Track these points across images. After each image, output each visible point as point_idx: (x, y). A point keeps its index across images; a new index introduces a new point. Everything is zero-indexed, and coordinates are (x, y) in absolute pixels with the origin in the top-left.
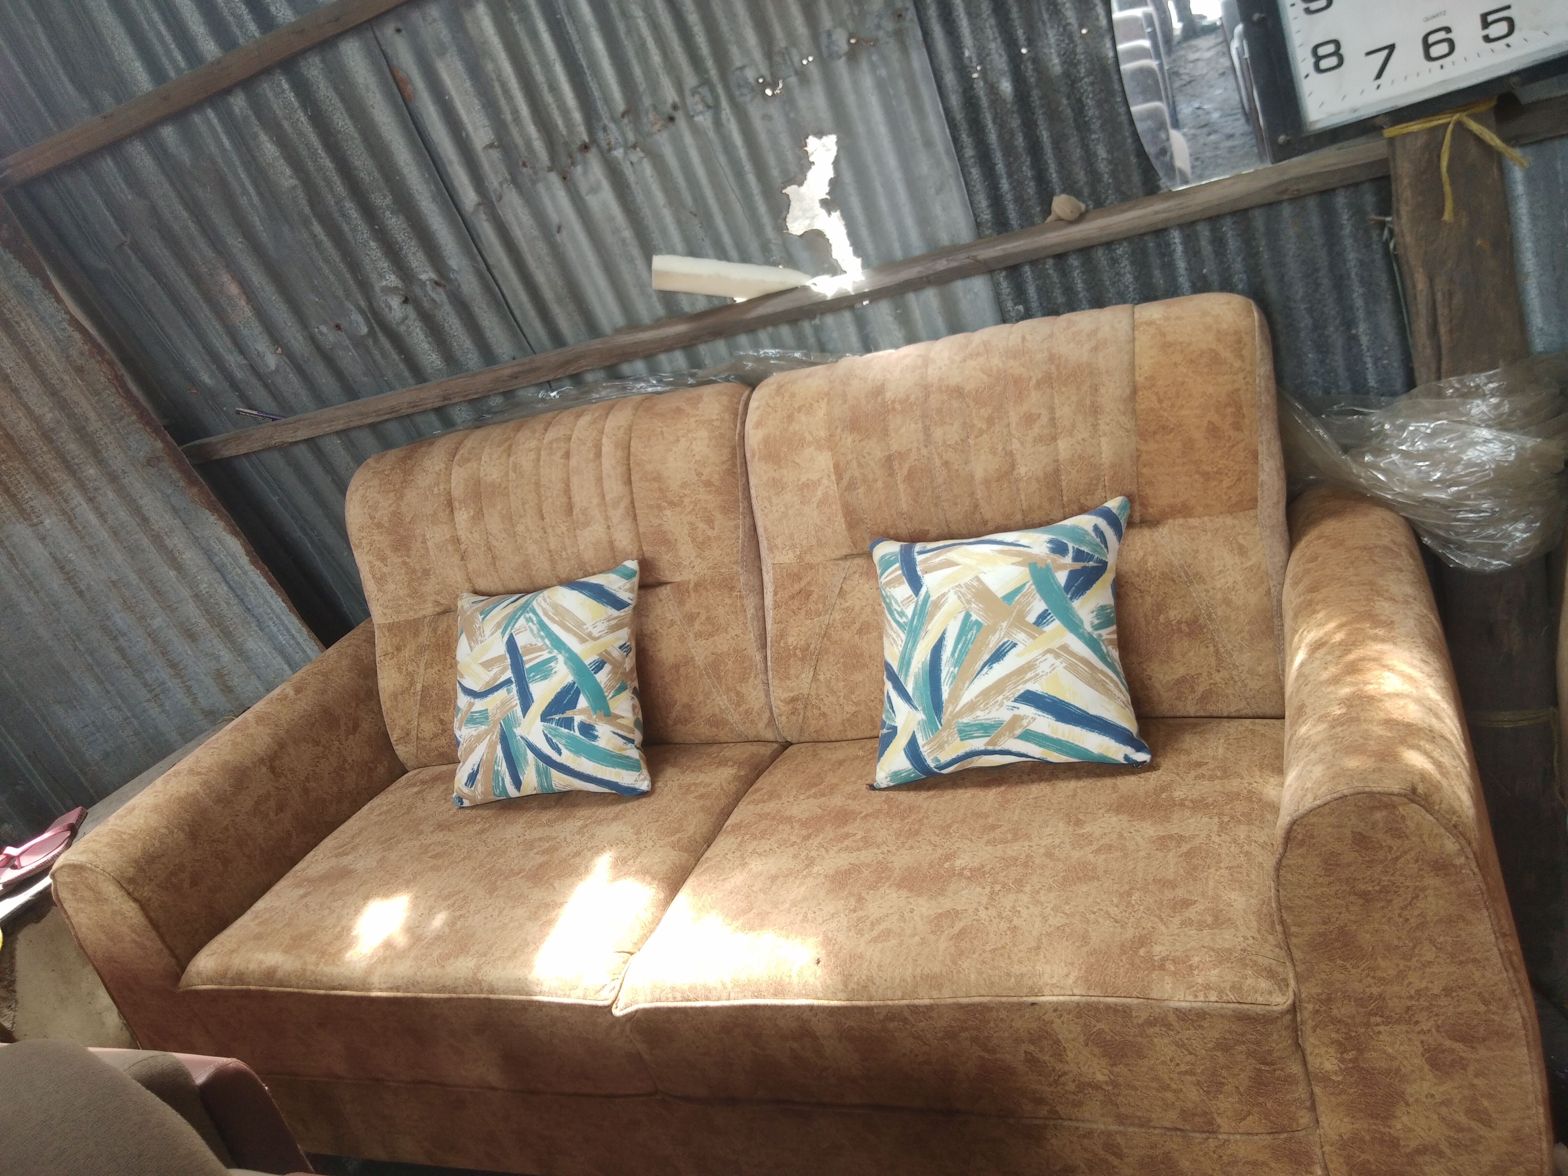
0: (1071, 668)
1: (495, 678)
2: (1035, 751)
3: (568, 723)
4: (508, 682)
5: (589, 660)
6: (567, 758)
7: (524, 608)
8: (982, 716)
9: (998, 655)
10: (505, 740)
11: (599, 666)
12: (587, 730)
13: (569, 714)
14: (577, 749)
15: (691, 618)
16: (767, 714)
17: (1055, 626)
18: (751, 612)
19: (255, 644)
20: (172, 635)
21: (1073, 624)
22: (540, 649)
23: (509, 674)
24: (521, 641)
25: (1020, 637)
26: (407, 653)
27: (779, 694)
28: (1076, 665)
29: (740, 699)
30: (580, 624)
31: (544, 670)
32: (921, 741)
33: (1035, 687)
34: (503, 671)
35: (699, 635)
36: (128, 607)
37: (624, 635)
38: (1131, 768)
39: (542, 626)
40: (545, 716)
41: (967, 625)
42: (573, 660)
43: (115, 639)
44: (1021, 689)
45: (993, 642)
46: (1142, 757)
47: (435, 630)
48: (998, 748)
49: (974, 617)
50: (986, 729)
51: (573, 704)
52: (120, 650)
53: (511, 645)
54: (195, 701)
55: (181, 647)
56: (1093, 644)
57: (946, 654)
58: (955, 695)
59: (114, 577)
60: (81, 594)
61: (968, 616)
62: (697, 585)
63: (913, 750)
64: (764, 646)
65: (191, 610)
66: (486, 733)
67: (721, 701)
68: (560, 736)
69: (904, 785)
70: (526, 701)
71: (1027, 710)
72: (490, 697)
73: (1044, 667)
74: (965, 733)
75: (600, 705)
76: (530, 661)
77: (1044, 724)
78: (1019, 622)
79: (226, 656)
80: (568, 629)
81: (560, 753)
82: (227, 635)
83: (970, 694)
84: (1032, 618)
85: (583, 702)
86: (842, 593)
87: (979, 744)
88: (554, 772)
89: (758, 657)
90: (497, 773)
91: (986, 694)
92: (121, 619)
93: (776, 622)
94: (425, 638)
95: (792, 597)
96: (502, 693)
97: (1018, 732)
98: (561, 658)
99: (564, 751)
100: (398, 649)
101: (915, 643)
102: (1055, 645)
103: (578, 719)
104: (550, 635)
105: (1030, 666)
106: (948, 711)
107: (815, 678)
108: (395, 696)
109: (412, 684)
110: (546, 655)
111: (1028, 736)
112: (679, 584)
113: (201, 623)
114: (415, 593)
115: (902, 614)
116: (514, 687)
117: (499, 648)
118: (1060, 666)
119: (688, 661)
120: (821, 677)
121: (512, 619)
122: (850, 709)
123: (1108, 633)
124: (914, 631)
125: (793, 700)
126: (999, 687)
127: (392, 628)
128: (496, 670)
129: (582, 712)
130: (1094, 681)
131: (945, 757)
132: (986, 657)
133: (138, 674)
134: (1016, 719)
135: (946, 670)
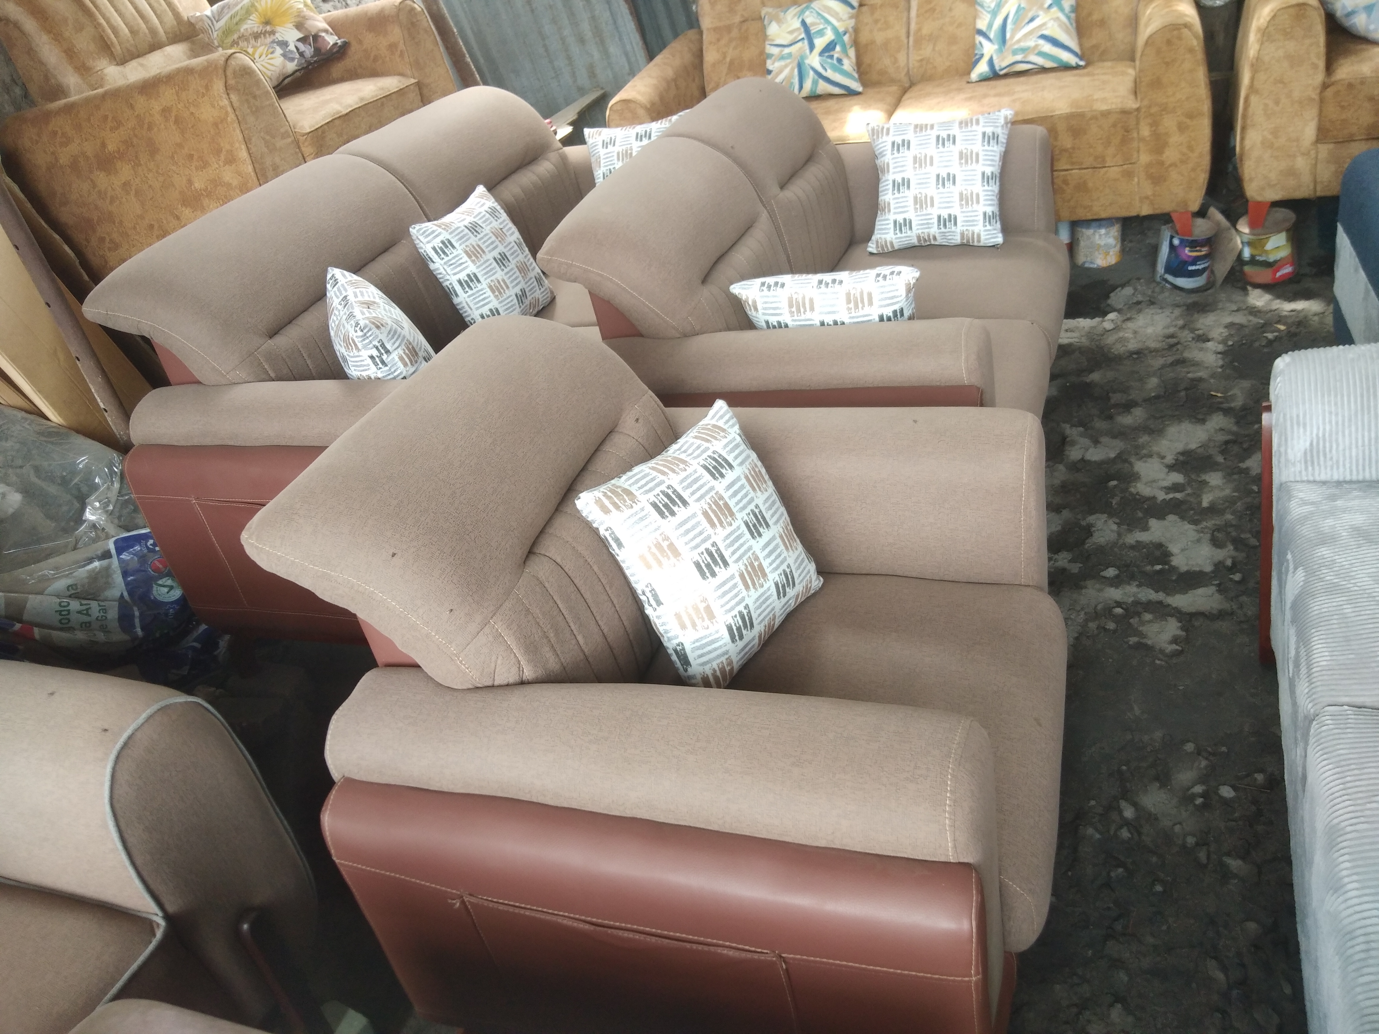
0: (1060, 26)
1: (796, 37)
2: (1040, 61)
3: (831, 57)
4: (803, 39)
5: (841, 30)
6: (830, 74)
7: (807, 8)
8: (1023, 44)
9: (1032, 20)
10: (800, 66)
11: (845, 34)
12: (839, 61)
13: (832, 53)
14: (835, 69)
15: (876, 21)
16: (906, 69)
17: (1055, 9)
18: (905, 19)
19: (614, 50)
20: (571, 40)
21: (1062, 9)
22: (819, 24)
23: (803, 35)
24: (808, 21)
25: (1041, 13)
26: (723, 42)
27: (914, 58)
28: (1062, 25)
29: (896, 61)
30: (837, 14)
31: (821, 33)
32: (995, 58)
33: (1046, 32)
34: (800, 34)
35: (880, 30)
36: (554, 21)
37: (852, 23)
38: (1077, 67)
39: (819, 14)
40: (821, 54)
41: (1019, 9)
42: (835, 29)
43: (543, 39)
44: (1040, 33)
45: (1030, 15)
46: (1082, 63)
47: (740, 29)
48: (1026, 60)
49: (1022, 6)
50: (1024, 50)
51: (834, 49)
52: (545, 46)
53: (803, 23)
54: (575, 81)
55: (575, 49)
56: (1069, 18)
57: (1009, 21)
58: (1012, 37)
59: (552, 3)
60: (532, 11)
61: (1019, 5)
62: (882, 6)
63: (991, 62)
64: (908, 37)
65: (586, 27)
66: (790, 63)
67: (887, 61)
68: (828, 63)
69: (984, 79)
70: (812, 47)
71: (1041, 42)
72: (793, 47)
73: (1050, 24)
74: (1015, 52)
75: (844, 50)
76: (813, 30)
77: (1048, 48)
78: (1041, 7)
79: (596, 55)
80: (832, 16)
81: (826, 70)
82: (602, 42)
83: (1019, 36)
84: (1046, 5)
85: (838, 48)
86: (950, 10)
87: (1019, 57)
88: (821, 81)
89: (906, 41)
90: (792, 83)
91: (1026, 36)
92: (548, 29)
93: (917, 23)
94: (735, 33)
95: (926, 12)
96: (800, 44)
97: (1036, 51)
98: (829, 28)
99: (829, 71)
100: (718, 40)
101: (995, 18)
102: (1055, 16)
103: (836, 56)
104: (823, 18)
105: (1044, 24)
106: (1008, 43)
107: (934, 50)
108: (714, 65)
109: (725, 58)
110: (821, 27)
111: (1041, 54)
112: (872, 5)
113: (588, 35)
114: (732, 10)
115: (989, 7)
116: (806, 42)
117: (797, 24)
118: (1056, 25)
119: (873, 42)
120: (937, 49)
121: (802, 12)
122: (948, 64)
123: (1073, 15)
124: (994, 13)
125: (921, 60)
126: (1031, 33)
127: (715, 29)
128: (795, 34)
129: (838, 52)
130: (1067, 31)
131: (1004, 64)
132: (1027, 21)
133: (551, 62)
134: (1037, 46)
135: (1009, 27)
